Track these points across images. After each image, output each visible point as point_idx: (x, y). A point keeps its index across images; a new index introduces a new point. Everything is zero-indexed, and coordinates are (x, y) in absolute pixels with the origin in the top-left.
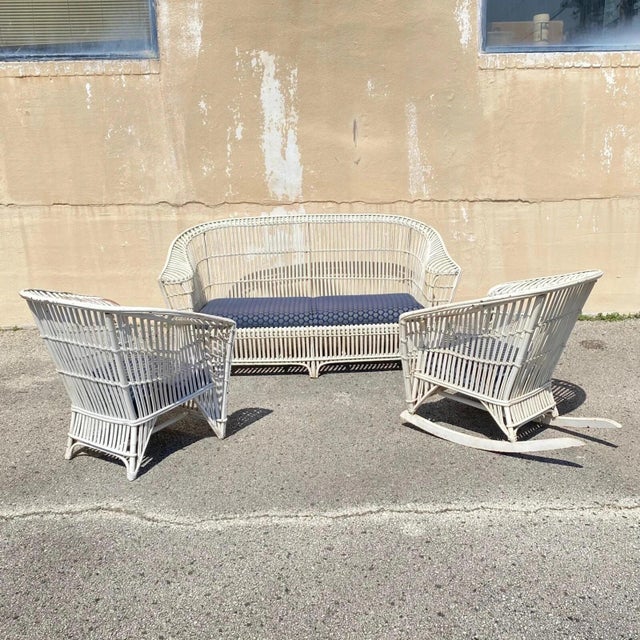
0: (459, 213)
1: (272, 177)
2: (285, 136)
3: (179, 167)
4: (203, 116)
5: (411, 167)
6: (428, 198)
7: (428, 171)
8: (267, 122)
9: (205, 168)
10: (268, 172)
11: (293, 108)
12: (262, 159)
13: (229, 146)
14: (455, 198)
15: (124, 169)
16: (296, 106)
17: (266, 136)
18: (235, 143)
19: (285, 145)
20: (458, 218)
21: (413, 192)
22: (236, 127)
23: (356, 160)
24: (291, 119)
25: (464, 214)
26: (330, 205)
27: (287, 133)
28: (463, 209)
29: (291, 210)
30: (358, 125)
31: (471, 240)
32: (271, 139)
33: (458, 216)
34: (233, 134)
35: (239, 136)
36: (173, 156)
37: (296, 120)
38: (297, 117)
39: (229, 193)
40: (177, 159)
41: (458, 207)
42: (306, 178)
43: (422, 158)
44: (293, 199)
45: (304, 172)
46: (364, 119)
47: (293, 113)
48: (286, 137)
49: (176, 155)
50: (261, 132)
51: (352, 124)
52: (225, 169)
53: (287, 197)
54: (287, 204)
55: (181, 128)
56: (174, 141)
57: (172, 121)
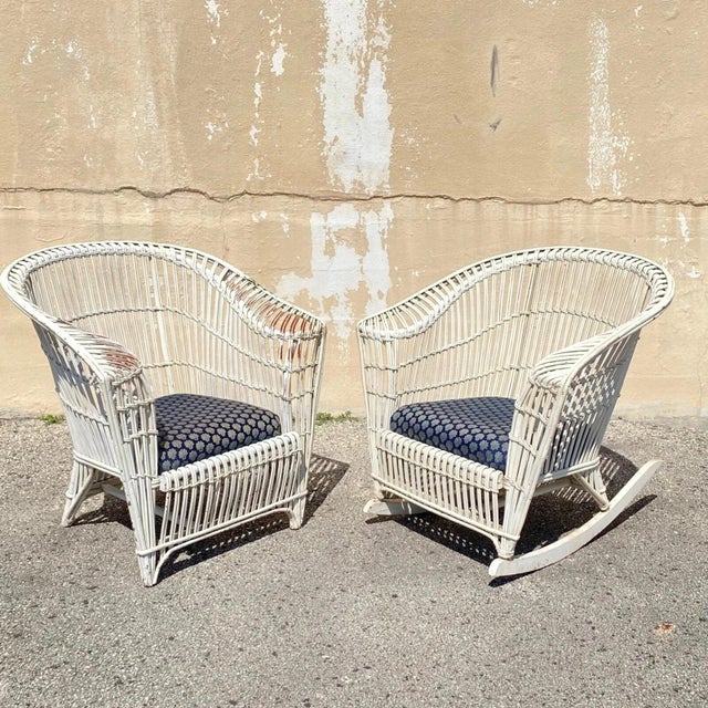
0: (675, 224)
1: (334, 149)
2: (364, 72)
3: (161, 123)
4: (212, 28)
5: (593, 138)
6: (619, 195)
7: (624, 146)
8: (331, 44)
9: (210, 127)
10: (328, 139)
11: (382, 21)
12: (319, 113)
13: (258, 86)
14: (671, 197)
15: (55, 124)
16: (388, 16)
17: (329, 71)
18: (270, 80)
19: (363, 90)
20: (673, 234)
21: (594, 183)
22: (273, 51)
23: (493, 122)
24: (378, 42)
25: (684, 228)
26: (440, 203)
27: (368, 67)
28: (682, 219)
29: (368, 210)
30: (500, 56)
31: (693, 275)
32: (337, 77)
33: (673, 230)
34: (268, 64)
35: (278, 69)
36: (151, 103)
37: (385, 44)
38: (389, 37)
39: (253, 175)
40: (159, 109)
41: (674, 215)
42: (399, 152)
43: (614, 122)
44: (371, 190)
45: (395, 139)
46: (512, 47)
47: (382, 29)
48: (367, 75)
49: (158, 100)
50: (320, 63)
51: (490, 55)
52: (249, 129)
53: (361, 185)
54: (361, 199)
55: (169, 49)
56: (155, 73)
57: (152, 34)
